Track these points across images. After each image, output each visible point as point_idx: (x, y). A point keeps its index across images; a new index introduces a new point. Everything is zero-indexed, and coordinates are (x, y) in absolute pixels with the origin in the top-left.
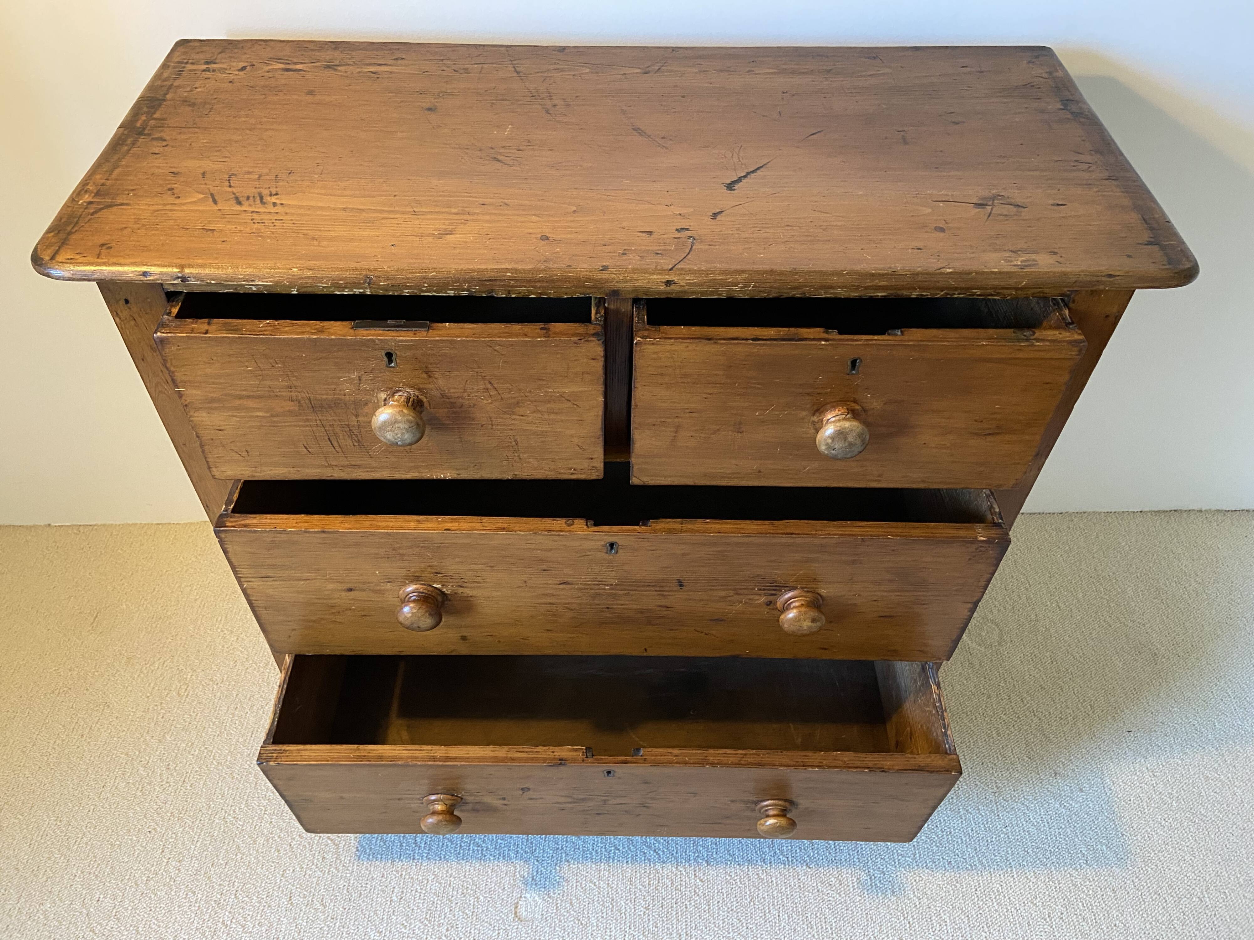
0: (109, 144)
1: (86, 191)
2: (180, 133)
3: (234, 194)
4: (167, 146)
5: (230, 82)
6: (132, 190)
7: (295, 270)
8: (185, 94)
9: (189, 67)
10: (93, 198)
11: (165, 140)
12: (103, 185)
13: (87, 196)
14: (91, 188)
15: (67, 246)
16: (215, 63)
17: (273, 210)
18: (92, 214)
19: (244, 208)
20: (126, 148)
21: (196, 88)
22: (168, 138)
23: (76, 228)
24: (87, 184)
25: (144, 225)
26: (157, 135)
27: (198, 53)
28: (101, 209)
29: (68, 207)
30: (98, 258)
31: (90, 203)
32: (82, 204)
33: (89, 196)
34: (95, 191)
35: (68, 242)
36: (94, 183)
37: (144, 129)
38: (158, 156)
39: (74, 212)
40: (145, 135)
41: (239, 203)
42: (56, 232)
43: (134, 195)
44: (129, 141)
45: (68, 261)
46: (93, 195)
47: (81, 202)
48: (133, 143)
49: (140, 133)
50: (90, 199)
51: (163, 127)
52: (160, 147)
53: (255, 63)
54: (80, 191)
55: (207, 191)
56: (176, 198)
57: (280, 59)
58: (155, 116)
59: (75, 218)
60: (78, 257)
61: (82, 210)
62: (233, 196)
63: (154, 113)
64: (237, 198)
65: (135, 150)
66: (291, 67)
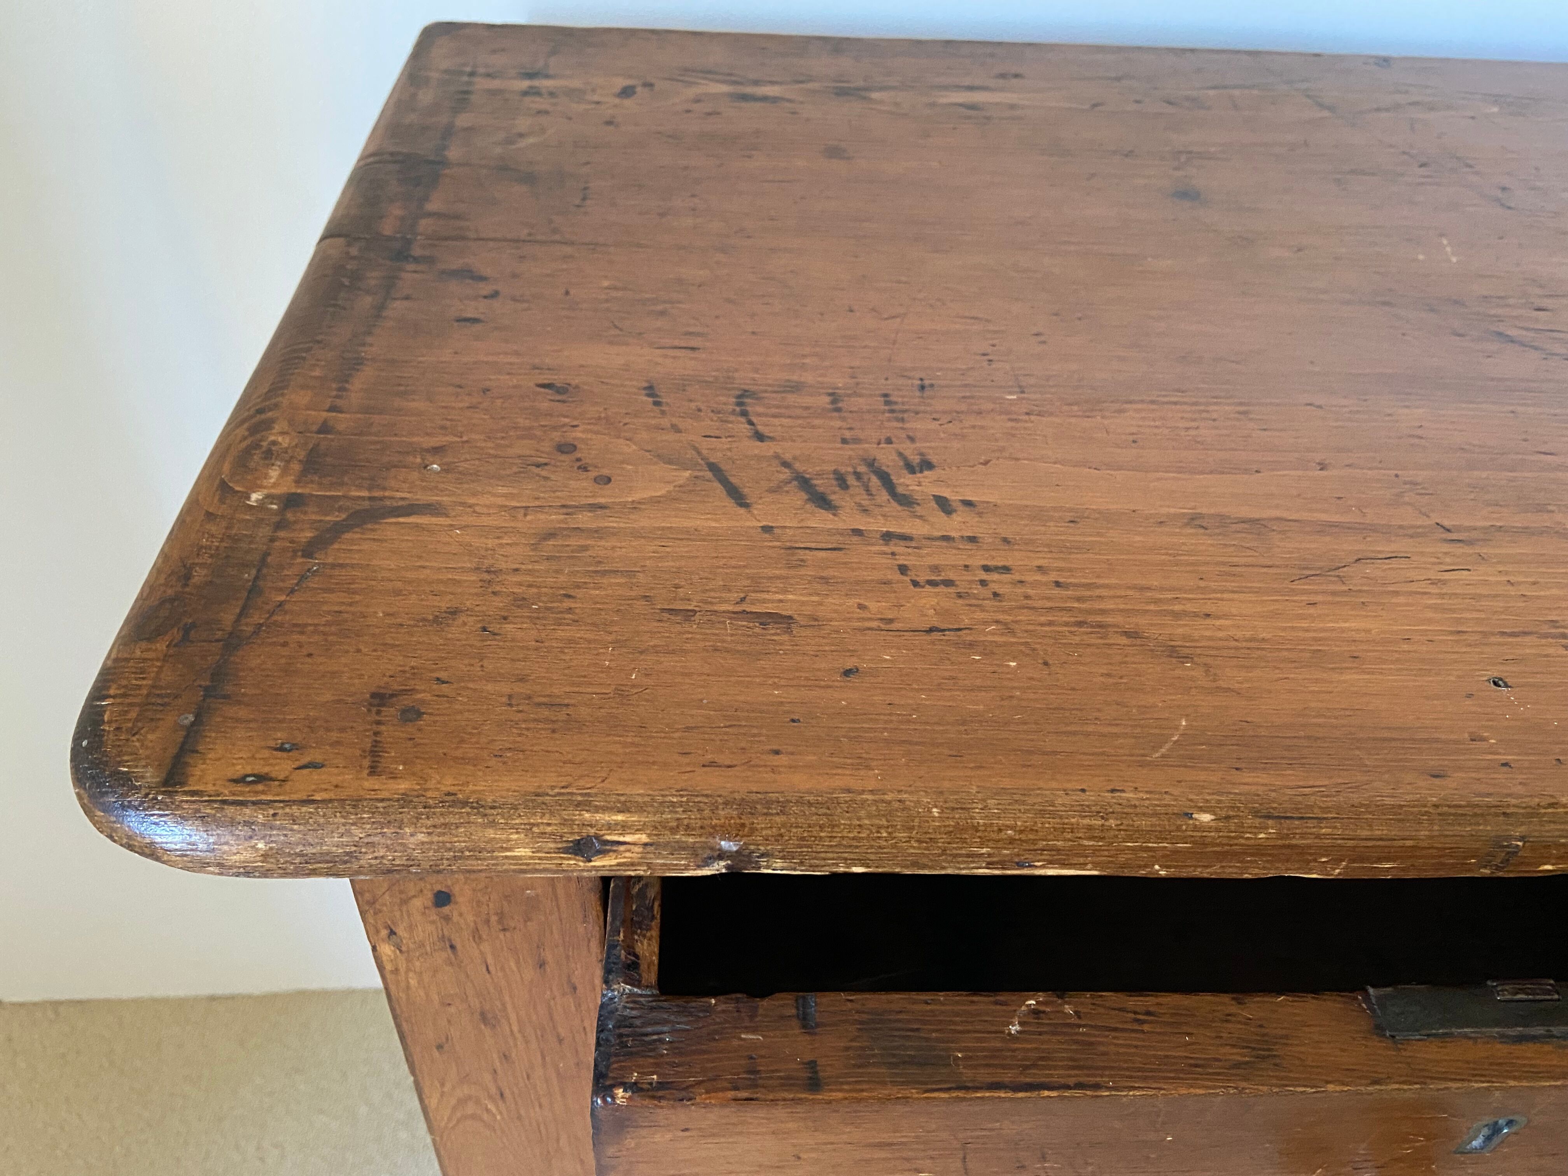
0: (301, 285)
1: (269, 455)
2: (522, 257)
3: (786, 464)
4: (495, 295)
5: (609, 123)
6: (437, 451)
7: (1206, 818)
8: (498, 150)
9: (482, 83)
10: (297, 482)
11: (482, 279)
12: (325, 428)
13: (274, 474)
14: (284, 441)
15: (232, 711)
16: (547, 76)
17: (942, 524)
18: (309, 550)
19: (849, 519)
20: (366, 302)
21: (521, 135)
22: (487, 271)
23: (257, 618)
24: (268, 425)
25: (520, 601)
26: (456, 263)
27: (494, 52)
28: (337, 531)
29: (210, 516)
30: (373, 771)
31: (291, 501)
32: (261, 506)
33: (285, 472)
34: (302, 454)
35: (229, 689)
36: (291, 422)
37: (408, 243)
38: (478, 327)
39: (236, 539)
40: (416, 260)
41: (822, 501)
42: (176, 634)
43: (447, 469)
44: (373, 277)
45: (245, 793)
46: (296, 467)
47: (255, 497)
48: (389, 284)
49: (402, 255)
50: (288, 486)
51: (464, 238)
52: (476, 298)
53: (653, 81)
54: (247, 452)
55: (692, 453)
56: (596, 480)
57: (710, 72)
58: (432, 206)
59: (245, 565)
60: (282, 767)
61: (264, 532)
62: (786, 474)
63: (426, 198)
64: (804, 483)
65: (397, 308)
66: (749, 90)
